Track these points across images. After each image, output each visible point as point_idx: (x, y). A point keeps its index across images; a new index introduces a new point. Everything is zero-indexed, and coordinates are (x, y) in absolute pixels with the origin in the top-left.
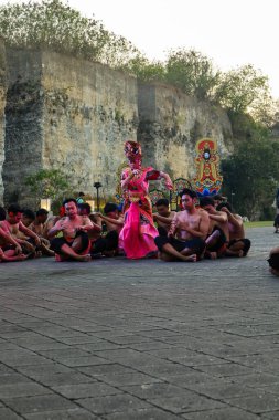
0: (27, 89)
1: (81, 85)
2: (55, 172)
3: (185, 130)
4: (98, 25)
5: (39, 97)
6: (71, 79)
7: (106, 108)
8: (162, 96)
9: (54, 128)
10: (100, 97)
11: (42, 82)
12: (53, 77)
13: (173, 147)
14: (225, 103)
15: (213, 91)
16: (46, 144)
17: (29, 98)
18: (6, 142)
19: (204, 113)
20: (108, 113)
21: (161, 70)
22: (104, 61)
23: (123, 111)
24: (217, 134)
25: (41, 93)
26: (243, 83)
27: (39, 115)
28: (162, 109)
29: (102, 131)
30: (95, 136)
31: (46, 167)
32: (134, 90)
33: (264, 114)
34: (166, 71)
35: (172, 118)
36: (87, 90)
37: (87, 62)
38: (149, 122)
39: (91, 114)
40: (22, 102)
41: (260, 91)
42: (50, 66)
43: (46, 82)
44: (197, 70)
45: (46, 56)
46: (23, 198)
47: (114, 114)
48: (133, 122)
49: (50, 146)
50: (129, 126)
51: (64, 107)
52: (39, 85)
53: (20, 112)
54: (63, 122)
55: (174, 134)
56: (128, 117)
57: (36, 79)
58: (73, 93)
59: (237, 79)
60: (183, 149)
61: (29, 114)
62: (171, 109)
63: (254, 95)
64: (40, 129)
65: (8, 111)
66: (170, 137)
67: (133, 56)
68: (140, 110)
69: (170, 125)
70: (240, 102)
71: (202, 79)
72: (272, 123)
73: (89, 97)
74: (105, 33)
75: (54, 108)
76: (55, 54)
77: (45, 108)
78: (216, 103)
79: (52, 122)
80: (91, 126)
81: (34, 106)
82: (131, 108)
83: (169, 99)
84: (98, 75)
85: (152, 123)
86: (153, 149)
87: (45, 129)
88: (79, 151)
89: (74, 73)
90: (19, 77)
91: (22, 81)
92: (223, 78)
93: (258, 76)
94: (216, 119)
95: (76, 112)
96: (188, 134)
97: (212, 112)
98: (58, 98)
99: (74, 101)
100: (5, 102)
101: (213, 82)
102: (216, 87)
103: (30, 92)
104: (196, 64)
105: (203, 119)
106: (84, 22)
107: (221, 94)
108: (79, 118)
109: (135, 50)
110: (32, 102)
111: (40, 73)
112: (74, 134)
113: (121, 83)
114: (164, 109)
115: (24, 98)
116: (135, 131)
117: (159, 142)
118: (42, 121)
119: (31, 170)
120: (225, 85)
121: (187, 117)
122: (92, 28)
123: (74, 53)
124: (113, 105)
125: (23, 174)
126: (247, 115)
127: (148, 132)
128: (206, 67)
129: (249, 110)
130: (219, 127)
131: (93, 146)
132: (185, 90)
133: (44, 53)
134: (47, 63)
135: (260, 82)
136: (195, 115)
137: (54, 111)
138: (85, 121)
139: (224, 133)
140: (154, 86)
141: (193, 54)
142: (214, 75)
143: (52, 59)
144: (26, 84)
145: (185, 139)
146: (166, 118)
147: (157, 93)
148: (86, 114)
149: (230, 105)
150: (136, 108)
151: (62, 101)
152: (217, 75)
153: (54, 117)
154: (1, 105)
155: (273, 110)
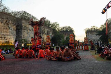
2: (24, 39)
3: (46, 32)
4: (32, 15)
13: (44, 35)
15: (50, 26)
16: (23, 35)
17: (20, 27)
26: (55, 25)
27: (22, 30)
30: (31, 33)
31: (23, 38)
33: (59, 29)
41: (58, 26)
42: (24, 22)
43: (23, 25)
45: (23, 20)
52: (22, 25)
54: (26, 31)
55: (44, 33)
58: (28, 26)
65: (16, 29)
69: (43, 31)
70: (55, 28)
71: (49, 24)
74: (33, 17)
78: (51, 28)
81: (21, 28)
83: (43, 27)
87: (23, 32)
88: (29, 36)
89: (28, 23)
91: (19, 24)
94: (51, 30)
99: (28, 28)
101: (51, 24)
103: (20, 26)
105: (49, 30)
106: (29, 15)
107: (52, 26)
108: (28, 30)
109: (38, 19)
111: (22, 23)
112: (28, 33)
117: (42, 34)
119: (20, 39)
120: (52, 25)
121: (46, 30)
123: (28, 20)
126: (56, 30)
128: (49, 22)
129: (56, 29)
131: (31, 35)
132: (46, 26)
135: (58, 24)
139: (52, 33)
141: (47, 20)
145: (46, 34)
146: (43, 30)
148: (30, 30)
149: (53, 28)
151: (26, 28)
153: (24, 30)
154: (15, 28)
155: (60, 29)
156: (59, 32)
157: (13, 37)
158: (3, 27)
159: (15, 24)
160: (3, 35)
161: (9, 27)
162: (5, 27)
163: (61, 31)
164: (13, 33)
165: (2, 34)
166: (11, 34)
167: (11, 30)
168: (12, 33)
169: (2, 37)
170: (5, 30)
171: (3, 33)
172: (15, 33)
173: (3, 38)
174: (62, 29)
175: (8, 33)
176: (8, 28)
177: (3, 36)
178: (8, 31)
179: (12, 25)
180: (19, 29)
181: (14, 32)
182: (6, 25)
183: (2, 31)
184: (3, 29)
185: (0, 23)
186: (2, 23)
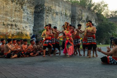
0: (40, 6)
1: (55, 6)
3: (84, 18)
5: (44, 9)
6: (53, 4)
7: (62, 12)
8: (78, 9)
9: (48, 17)
10: (61, 9)
12: (48, 3)
13: (81, 23)
14: (96, 11)
15: (92, 8)
16: (45, 22)
17: (41, 9)
18: (34, 21)
19: (90, 14)
20: (63, 13)
23: (67, 13)
24: (93, 20)
25: (44, 8)
26: (101, 6)
27: (44, 14)
28: (78, 13)
29: (61, 18)
30: (59, 20)
32: (70, 7)
33: (107, 14)
34: (79, 2)
35: (81, 15)
36: (57, 7)
38: (74, 16)
39: (58, 14)
40: (39, 10)
41: (106, 8)
43: (46, 4)
44: (88, 2)
46: (39, 36)
47: (64, 14)
48: (70, 16)
49: (46, 22)
50: (69, 17)
51: (51, 11)
52: (44, 5)
53: (38, 12)
54: (50, 16)
55: (81, 19)
56: (69, 15)
58: (53, 8)
59: (99, 4)
60: (84, 24)
61: (41, 13)
62: (80, 12)
63: (104, 9)
64: (44, 18)
65: (35, 12)
66: (80, 20)
68: (72, 12)
69: (80, 17)
70: (100, 11)
71: (90, 4)
72: (109, 17)
73: (58, 9)
75: (48, 12)
77: (45, 12)
78: (93, 11)
79: (47, 16)
80: (58, 17)
81: (42, 11)
82: (69, 12)
83: (80, 10)
84: (60, 3)
85: (75, 16)
86: (75, 24)
87: (45, 17)
88: (54, 24)
89: (54, 2)
90: (38, 3)
91: (39, 4)
92: (95, 4)
93: (105, 4)
94: (93, 15)
95: (54, 13)
96: (85, 20)
97: (92, 14)
98: (49, 9)
99: (53, 10)
101: (93, 5)
102: (93, 7)
103: (41, 7)
105: (90, 16)
107: (95, 8)
108: (55, 15)
110: (42, 10)
111: (44, 2)
112: (53, 19)
113: (67, 5)
114: (79, 13)
115: (39, 9)
116: (70, 19)
117: (77, 22)
118: (44, 15)
119: (41, 29)
121: (85, 15)
124: (64, 11)
125: (39, 30)
126: (102, 15)
127: (74, 19)
128: (91, 1)
129: (103, 13)
130: (94, 18)
131: (58, 22)
132: (85, 7)
136: (87, 15)
137: (48, 13)
138: (56, 16)
139: (95, 20)
140: (76, 6)
142: (93, 3)
144: (40, 5)
145: (84, 21)
146: (79, 15)
147: (77, 8)
148: (57, 14)
149: (97, 12)
151: (50, 10)
153: (48, 14)
154: (33, 10)
155: (110, 13)
156: (107, 20)
157: (29, 25)
158: (14, 9)
159: (33, 4)
160: (14, 21)
161: (24, 8)
162: (18, 9)
163: (111, 18)
164: (30, 19)
165: (12, 20)
166: (25, 20)
167: (26, 14)
168: (28, 19)
169: (12, 25)
170: (16, 13)
171: (14, 19)
173: (14, 27)
174: (113, 14)
175: (21, 18)
176: (22, 10)
177: (14, 23)
178: (21, 15)
179: (28, 5)
181: (30, 17)
182: (18, 5)
183: (13, 15)
184: (14, 11)
185: (10, 2)
186: (13, 2)
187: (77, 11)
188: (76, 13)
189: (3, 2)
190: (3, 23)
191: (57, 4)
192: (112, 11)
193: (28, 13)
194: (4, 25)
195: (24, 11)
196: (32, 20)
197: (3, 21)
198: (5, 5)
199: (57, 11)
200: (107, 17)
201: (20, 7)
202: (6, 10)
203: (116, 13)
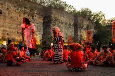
3: (85, 27)
4: (65, 2)
5: (51, 19)
6: (58, 15)
7: (67, 22)
8: (80, 19)
10: (65, 19)
11: (52, 16)
12: (54, 15)
13: (82, 31)
14: (95, 21)
15: (92, 18)
19: (90, 22)
20: (67, 23)
21: (80, 13)
22: (66, 11)
23: (71, 22)
27: (51, 23)
29: (66, 27)
30: (64, 28)
32: (73, 17)
33: (104, 23)
34: (81, 13)
35: (82, 24)
36: (62, 17)
37: (62, 11)
39: (63, 23)
40: (47, 20)
41: (103, 18)
42: (53, 12)
43: (53, 16)
44: (88, 13)
46: (47, 42)
48: (73, 25)
52: (51, 16)
54: (56, 25)
55: (83, 27)
56: (72, 24)
57: (50, 15)
58: (59, 18)
59: (98, 15)
60: (85, 31)
61: (48, 23)
62: (82, 22)
63: (102, 19)
65: (44, 22)
67: (73, 9)
69: (82, 26)
70: (98, 20)
71: (89, 15)
73: (63, 19)
74: (67, 5)
75: (54, 22)
76: (55, 9)
77: (52, 22)
78: (93, 20)
79: (54, 25)
80: (63, 26)
81: (50, 21)
82: (73, 21)
84: (65, 14)
85: (77, 25)
86: (78, 31)
89: (59, 14)
90: (46, 14)
93: (103, 14)
94: (93, 24)
96: (86, 28)
97: (92, 22)
98: (55, 19)
99: (59, 20)
100: (43, 20)
101: (92, 15)
103: (49, 18)
104: (88, 11)
105: (90, 24)
106: (62, 2)
107: (94, 18)
108: (60, 24)
109: (74, 8)
111: (51, 14)
113: (70, 16)
114: (80, 22)
115: (47, 19)
116: (73, 27)
117: (79, 30)
118: (52, 25)
119: (49, 36)
120: (95, 16)
121: (86, 24)
122: (64, 3)
123: (59, 9)
124: (68, 21)
125: (47, 37)
126: (100, 23)
127: (76, 27)
128: (90, 12)
129: (100, 22)
131: (63, 30)
133: (52, 9)
134: (53, 11)
135: (103, 15)
136: (88, 23)
139: (94, 27)
140: (78, 17)
141: (87, 9)
143: (54, 10)
144: (48, 16)
145: (85, 29)
146: (81, 24)
147: (79, 18)
148: (62, 23)
150: (74, 22)
151: (56, 20)
152: (93, 14)
155: (106, 22)
156: (104, 27)
157: (39, 32)
159: (42, 15)
161: (34, 19)
163: (107, 25)
167: (36, 24)
168: (38, 28)
172: (42, 28)
174: (109, 22)
176: (32, 20)
179: (37, 16)
180: (47, 22)
181: (40, 27)
182: (30, 17)
185: (23, 14)
186: (25, 14)
187: (79, 21)
188: (78, 22)
189: (17, 14)
190: (17, 31)
191: (62, 15)
192: (109, 20)
193: (38, 23)
194: (18, 33)
195: (34, 21)
196: (41, 29)
197: (17, 30)
198: (18, 17)
199: (63, 21)
200: (104, 25)
201: (31, 18)
202: (20, 21)
203: (111, 22)
